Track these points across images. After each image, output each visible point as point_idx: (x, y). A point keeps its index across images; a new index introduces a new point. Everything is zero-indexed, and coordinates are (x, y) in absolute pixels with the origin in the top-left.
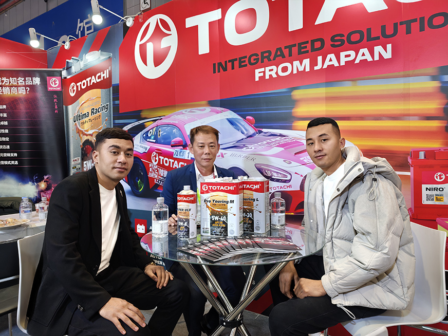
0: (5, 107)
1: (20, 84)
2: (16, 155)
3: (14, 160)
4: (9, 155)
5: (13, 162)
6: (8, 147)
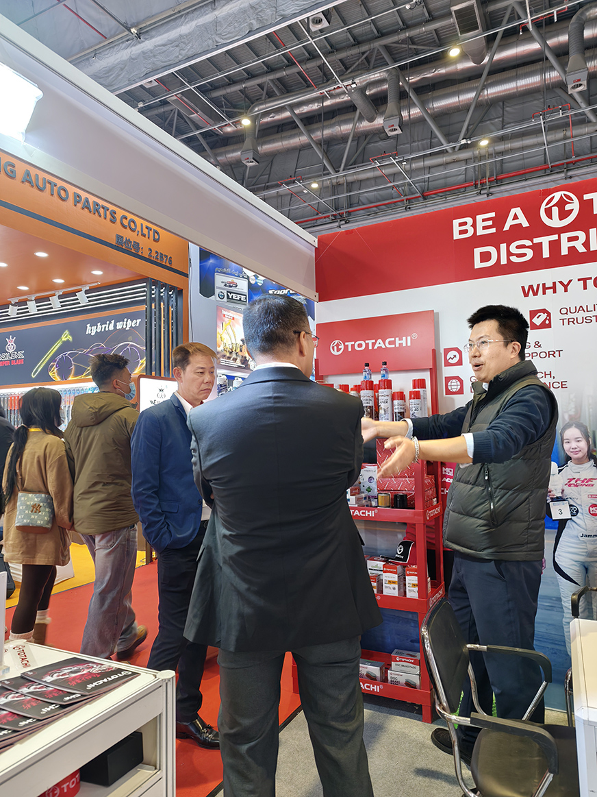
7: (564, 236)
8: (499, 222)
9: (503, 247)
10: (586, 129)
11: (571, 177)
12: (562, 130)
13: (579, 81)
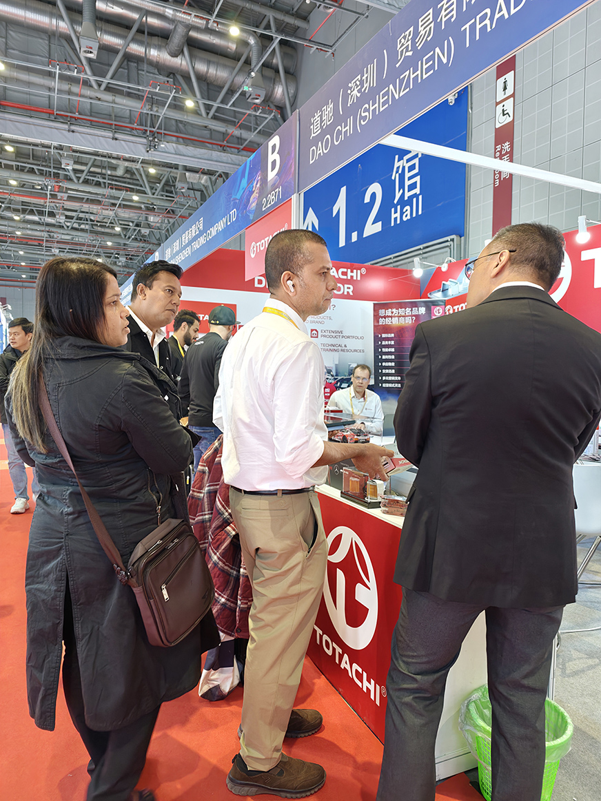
0: (393, 335)
1: (407, 314)
2: (399, 378)
3: (398, 383)
4: (393, 378)
5: (396, 385)
6: (393, 371)
10: (88, 92)
11: (73, 132)
12: (67, 83)
13: (91, 48)
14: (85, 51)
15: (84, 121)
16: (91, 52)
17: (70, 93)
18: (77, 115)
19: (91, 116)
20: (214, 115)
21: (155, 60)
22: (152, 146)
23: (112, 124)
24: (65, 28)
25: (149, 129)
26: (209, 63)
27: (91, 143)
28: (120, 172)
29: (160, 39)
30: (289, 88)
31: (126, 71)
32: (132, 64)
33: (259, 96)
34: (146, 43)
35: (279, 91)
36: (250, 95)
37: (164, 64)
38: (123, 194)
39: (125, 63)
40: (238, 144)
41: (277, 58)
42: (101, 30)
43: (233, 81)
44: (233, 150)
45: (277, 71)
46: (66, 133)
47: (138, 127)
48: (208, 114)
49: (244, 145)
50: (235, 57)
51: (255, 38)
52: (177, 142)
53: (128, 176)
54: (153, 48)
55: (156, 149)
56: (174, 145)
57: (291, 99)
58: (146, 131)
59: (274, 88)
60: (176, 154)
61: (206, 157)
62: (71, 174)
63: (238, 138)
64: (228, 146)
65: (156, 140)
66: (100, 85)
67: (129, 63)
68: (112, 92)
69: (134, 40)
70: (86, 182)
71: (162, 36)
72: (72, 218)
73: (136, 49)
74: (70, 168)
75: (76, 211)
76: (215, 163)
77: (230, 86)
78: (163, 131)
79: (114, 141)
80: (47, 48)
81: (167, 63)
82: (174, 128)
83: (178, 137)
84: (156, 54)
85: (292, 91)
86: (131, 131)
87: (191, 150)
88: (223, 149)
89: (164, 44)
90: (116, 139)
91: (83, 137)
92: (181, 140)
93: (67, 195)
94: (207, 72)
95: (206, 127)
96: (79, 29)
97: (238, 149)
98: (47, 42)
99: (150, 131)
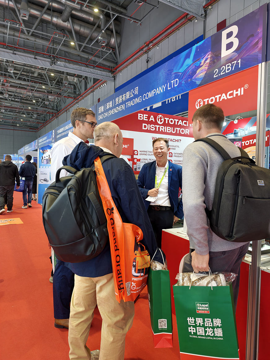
7: (161, 127)
8: (149, 118)
9: (149, 125)
10: (23, 36)
11: (15, 54)
12: (13, 31)
13: (25, 15)
14: (22, 16)
15: (20, 49)
16: (25, 17)
17: (14, 35)
18: (17, 46)
19: (24, 47)
20: (83, 50)
21: (55, 23)
22: (53, 63)
23: (34, 52)
24: (12, 5)
25: (52, 55)
26: (81, 26)
27: (24, 60)
28: (36, 75)
29: (58, 13)
30: (117, 39)
31: (41, 27)
32: (44, 24)
33: (105, 42)
34: (51, 15)
35: (113, 41)
36: (100, 42)
37: (59, 25)
38: (37, 85)
39: (41, 23)
40: (94, 64)
41: (112, 26)
42: (30, 7)
43: (92, 35)
44: (91, 66)
45: (112, 32)
46: (12, 55)
47: (46, 54)
48: (80, 49)
49: (97, 65)
50: (93, 24)
51: (103, 16)
52: (65, 62)
53: (40, 77)
54: (55, 17)
55: (55, 64)
56: (64, 63)
57: (118, 45)
58: (51, 55)
59: (110, 39)
60: (65, 67)
61: (79, 69)
62: (12, 75)
63: (94, 61)
64: (89, 65)
65: (55, 60)
66: (29, 33)
67: (43, 24)
68: (34, 37)
69: (45, 13)
70: (19, 79)
71: (59, 12)
72: (12, 95)
73: (47, 17)
74: (12, 72)
75: (14, 92)
76: (83, 72)
77: (90, 37)
78: (59, 56)
79: (35, 59)
80: (3, 14)
81: (61, 25)
82: (64, 55)
83: (65, 59)
84: (56, 20)
85: (119, 41)
86: (43, 55)
87: (71, 66)
88: (87, 66)
89: (60, 16)
90: (36, 59)
91: (20, 57)
92: (67, 61)
93: (10, 84)
94: (80, 30)
95: (79, 55)
96: (19, 6)
97: (94, 66)
98: (3, 11)
99: (52, 56)
